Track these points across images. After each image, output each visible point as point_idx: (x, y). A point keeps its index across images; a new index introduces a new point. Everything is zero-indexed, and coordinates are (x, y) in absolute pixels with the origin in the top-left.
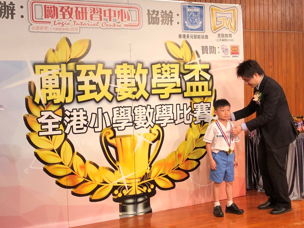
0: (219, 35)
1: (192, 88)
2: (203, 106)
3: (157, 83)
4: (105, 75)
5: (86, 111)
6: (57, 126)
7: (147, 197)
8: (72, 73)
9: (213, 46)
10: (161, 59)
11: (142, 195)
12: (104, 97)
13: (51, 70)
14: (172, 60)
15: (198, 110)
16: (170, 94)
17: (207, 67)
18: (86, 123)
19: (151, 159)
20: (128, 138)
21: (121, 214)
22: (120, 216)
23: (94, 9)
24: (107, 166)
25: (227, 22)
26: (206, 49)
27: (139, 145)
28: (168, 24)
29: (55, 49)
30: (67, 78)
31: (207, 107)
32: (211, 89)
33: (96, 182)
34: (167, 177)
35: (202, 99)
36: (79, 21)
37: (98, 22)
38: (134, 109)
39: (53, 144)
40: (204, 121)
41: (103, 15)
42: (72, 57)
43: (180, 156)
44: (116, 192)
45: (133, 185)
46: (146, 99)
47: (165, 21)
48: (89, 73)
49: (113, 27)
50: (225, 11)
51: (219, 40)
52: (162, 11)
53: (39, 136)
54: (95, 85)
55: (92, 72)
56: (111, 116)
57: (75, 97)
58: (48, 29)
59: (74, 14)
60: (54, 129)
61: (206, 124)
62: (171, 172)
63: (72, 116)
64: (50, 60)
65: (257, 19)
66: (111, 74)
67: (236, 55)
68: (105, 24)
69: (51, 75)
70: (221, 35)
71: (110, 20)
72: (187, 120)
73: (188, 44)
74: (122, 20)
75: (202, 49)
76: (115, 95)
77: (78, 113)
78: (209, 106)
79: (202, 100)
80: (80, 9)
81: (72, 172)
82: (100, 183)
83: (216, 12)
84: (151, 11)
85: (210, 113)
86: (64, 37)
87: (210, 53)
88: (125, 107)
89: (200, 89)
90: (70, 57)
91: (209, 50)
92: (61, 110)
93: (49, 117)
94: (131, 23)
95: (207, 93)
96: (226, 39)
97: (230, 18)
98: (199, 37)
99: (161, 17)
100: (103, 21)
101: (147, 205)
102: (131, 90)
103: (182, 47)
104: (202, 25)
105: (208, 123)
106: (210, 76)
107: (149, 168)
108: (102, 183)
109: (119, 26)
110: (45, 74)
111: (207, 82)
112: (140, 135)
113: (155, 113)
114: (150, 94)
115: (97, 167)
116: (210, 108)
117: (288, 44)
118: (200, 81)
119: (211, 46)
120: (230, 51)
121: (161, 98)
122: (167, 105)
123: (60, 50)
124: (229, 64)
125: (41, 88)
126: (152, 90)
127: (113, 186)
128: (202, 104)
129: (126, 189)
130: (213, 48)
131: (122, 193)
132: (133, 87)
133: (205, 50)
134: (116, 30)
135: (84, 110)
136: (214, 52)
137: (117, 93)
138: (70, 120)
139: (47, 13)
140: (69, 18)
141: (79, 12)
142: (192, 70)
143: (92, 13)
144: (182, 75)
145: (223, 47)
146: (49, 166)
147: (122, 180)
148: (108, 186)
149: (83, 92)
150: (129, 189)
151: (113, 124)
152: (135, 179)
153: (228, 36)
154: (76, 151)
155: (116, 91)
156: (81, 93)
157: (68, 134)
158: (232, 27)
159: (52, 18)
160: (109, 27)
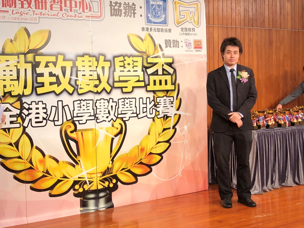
0: (182, 29)
1: (155, 81)
2: (166, 100)
3: (119, 76)
4: (65, 67)
5: (45, 104)
6: (15, 119)
7: (109, 192)
8: (31, 64)
9: (177, 40)
10: (124, 52)
11: (104, 190)
12: (65, 90)
13: (9, 61)
14: (135, 53)
15: (161, 104)
16: (133, 87)
17: (170, 60)
18: (45, 116)
19: (113, 154)
20: (90, 132)
21: (82, 209)
22: (81, 211)
24: (67, 161)
25: (191, 16)
26: (170, 43)
27: (100, 139)
28: (130, 16)
29: (13, 39)
30: (26, 70)
31: (170, 101)
32: (174, 83)
33: (56, 177)
34: (129, 171)
35: (165, 93)
36: (38, 11)
37: (58, 13)
38: (96, 102)
39: (10, 138)
40: (167, 115)
41: (63, 5)
42: (31, 48)
43: (142, 150)
44: (77, 187)
45: (95, 180)
46: (109, 92)
47: (127, 13)
48: (48, 64)
49: (74, 18)
50: (188, 5)
51: (182, 34)
52: (125, 3)
54: (55, 78)
55: (51, 63)
56: (72, 110)
57: (34, 89)
58: (5, 18)
59: (33, 3)
60: (12, 122)
61: (169, 118)
62: (134, 167)
63: (31, 109)
64: (7, 51)
65: (221, 15)
66: (72, 66)
67: (199, 50)
68: (66, 15)
69: (9, 66)
70: (184, 29)
71: (71, 11)
72: (150, 114)
73: (152, 38)
74: (83, 11)
75: (165, 43)
76: (76, 87)
77: (37, 106)
78: (172, 100)
81: (31, 167)
82: (60, 178)
83: (179, 6)
84: (114, 3)
85: (173, 107)
86: (23, 27)
87: (173, 47)
88: (86, 100)
89: (163, 82)
90: (28, 48)
91: (172, 44)
92: (19, 102)
93: (7, 110)
94: (93, 15)
95: (170, 87)
96: (189, 33)
97: (193, 12)
98: (162, 30)
100: (63, 12)
101: (109, 199)
102: (93, 83)
103: (145, 40)
104: (165, 18)
105: (171, 117)
106: (173, 70)
107: (111, 162)
108: (62, 178)
109: (81, 17)
110: (2, 65)
111: (171, 76)
112: (102, 128)
113: (117, 107)
114: (113, 87)
115: (57, 161)
116: (173, 102)
117: (250, 40)
118: (163, 74)
119: (175, 40)
120: (193, 45)
121: (124, 91)
122: (130, 98)
123: (18, 40)
124: (193, 58)
126: (115, 83)
127: (74, 181)
128: (165, 98)
129: (87, 184)
130: (176, 42)
131: (83, 187)
132: (94, 80)
133: (168, 43)
134: (77, 21)
136: (178, 46)
137: (78, 86)
138: (28, 112)
139: (5, 2)
140: (28, 8)
141: (38, 1)
142: (156, 64)
143: (52, 3)
144: (145, 68)
145: (186, 41)
146: (6, 160)
147: (83, 175)
148: (68, 181)
149: (42, 85)
150: (90, 184)
151: (74, 117)
152: (97, 173)
153: (192, 31)
154: (35, 145)
155: (77, 84)
156: (41, 85)
157: (27, 127)
158: (195, 21)
159: (10, 7)
160: (70, 18)
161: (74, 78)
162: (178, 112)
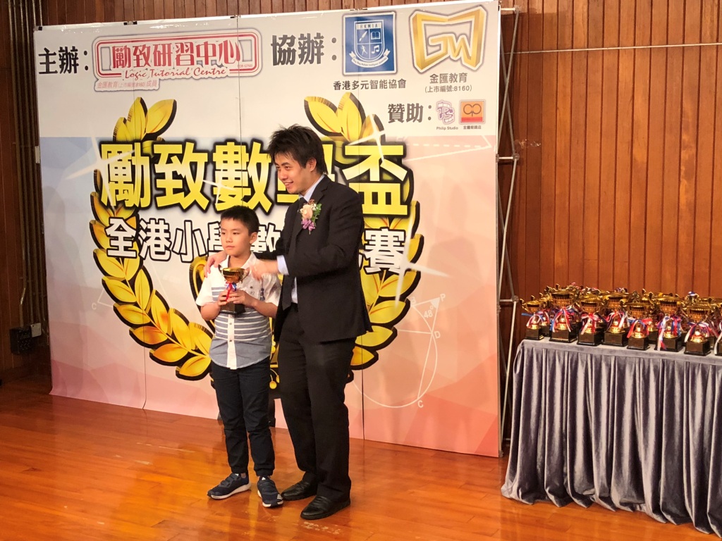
0: (434, 77)
2: (387, 236)
5: (168, 224)
6: (129, 244)
8: (148, 157)
9: (418, 104)
12: (195, 203)
13: (121, 152)
17: (398, 151)
18: (168, 244)
23: (182, 44)
25: (457, 45)
26: (400, 111)
29: (127, 118)
30: (142, 166)
31: (396, 239)
32: (406, 202)
33: (185, 346)
35: (385, 222)
36: (158, 69)
37: (189, 68)
39: (124, 272)
40: (389, 268)
41: (195, 54)
42: (148, 132)
46: (267, 211)
47: (306, 56)
48: (172, 158)
49: (211, 75)
50: (450, 20)
51: (431, 90)
52: (302, 35)
53: (109, 256)
54: (181, 181)
55: (176, 157)
56: (206, 238)
57: (153, 198)
58: (117, 85)
59: (152, 57)
60: (126, 249)
61: (394, 277)
63: (149, 230)
64: (120, 137)
66: (207, 161)
67: (474, 124)
68: (199, 71)
69: (121, 160)
70: (438, 78)
71: (207, 63)
73: (357, 102)
74: (226, 61)
75: (390, 112)
76: (213, 199)
77: (157, 227)
78: (402, 239)
79: (386, 224)
80: (160, 49)
81: (151, 322)
84: (280, 39)
85: (404, 253)
86: (138, 98)
87: (408, 120)
89: (382, 198)
90: (145, 132)
91: (405, 114)
92: (134, 218)
93: (120, 229)
94: (242, 66)
95: (397, 208)
96: (451, 87)
97: (465, 34)
98: (383, 84)
99: (299, 48)
100: (196, 66)
102: (241, 193)
103: (341, 109)
105: (398, 274)
106: (405, 172)
108: (194, 351)
109: (222, 73)
110: (114, 159)
111: (399, 185)
114: (275, 203)
115: (187, 322)
116: (404, 242)
118: (382, 181)
119: (413, 105)
120: (457, 114)
123: (133, 119)
124: (456, 146)
125: (109, 181)
126: (278, 195)
128: (385, 232)
130: (415, 110)
132: (244, 187)
133: (397, 112)
134: (216, 80)
135: (166, 222)
136: (418, 118)
137: (215, 196)
138: (146, 235)
139: (116, 59)
140: (145, 65)
141: (159, 52)
142: (362, 158)
143: (180, 53)
144: (338, 167)
145: (440, 105)
146: (120, 305)
148: (202, 358)
149: (163, 192)
151: (209, 251)
153: (458, 79)
154: (155, 289)
155: (214, 193)
156: (161, 192)
157: (145, 259)
158: (470, 55)
159: (123, 67)
160: (205, 76)
161: (209, 182)
162: (416, 267)
